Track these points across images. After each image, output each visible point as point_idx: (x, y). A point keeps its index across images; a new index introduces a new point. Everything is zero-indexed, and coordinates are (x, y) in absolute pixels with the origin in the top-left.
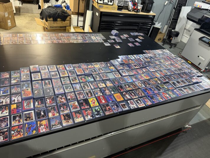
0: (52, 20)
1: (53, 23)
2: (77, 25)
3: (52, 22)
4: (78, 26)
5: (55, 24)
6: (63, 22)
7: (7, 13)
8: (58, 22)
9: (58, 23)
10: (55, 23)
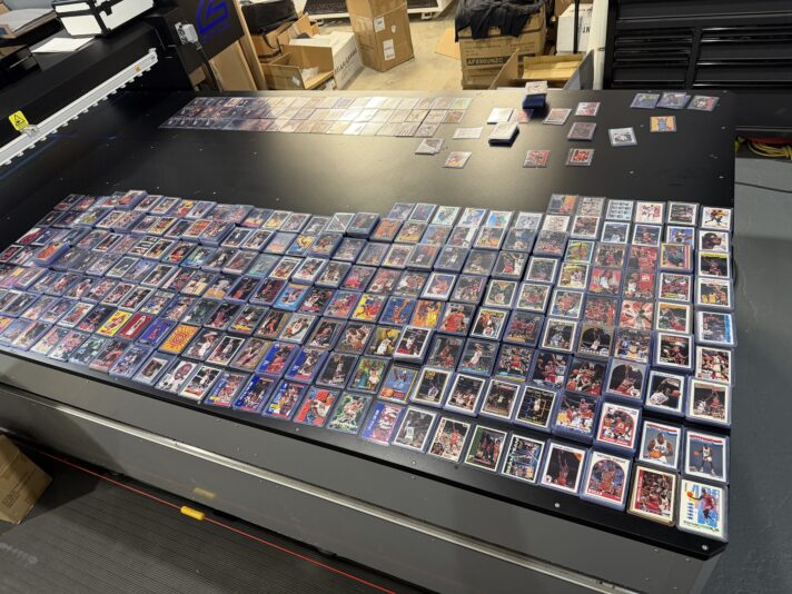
0: (470, 35)
1: (475, 45)
2: (572, 49)
3: (473, 43)
4: (576, 51)
5: (483, 50)
6: (514, 41)
7: (382, 19)
8: (494, 42)
9: (492, 44)
10: (484, 45)
